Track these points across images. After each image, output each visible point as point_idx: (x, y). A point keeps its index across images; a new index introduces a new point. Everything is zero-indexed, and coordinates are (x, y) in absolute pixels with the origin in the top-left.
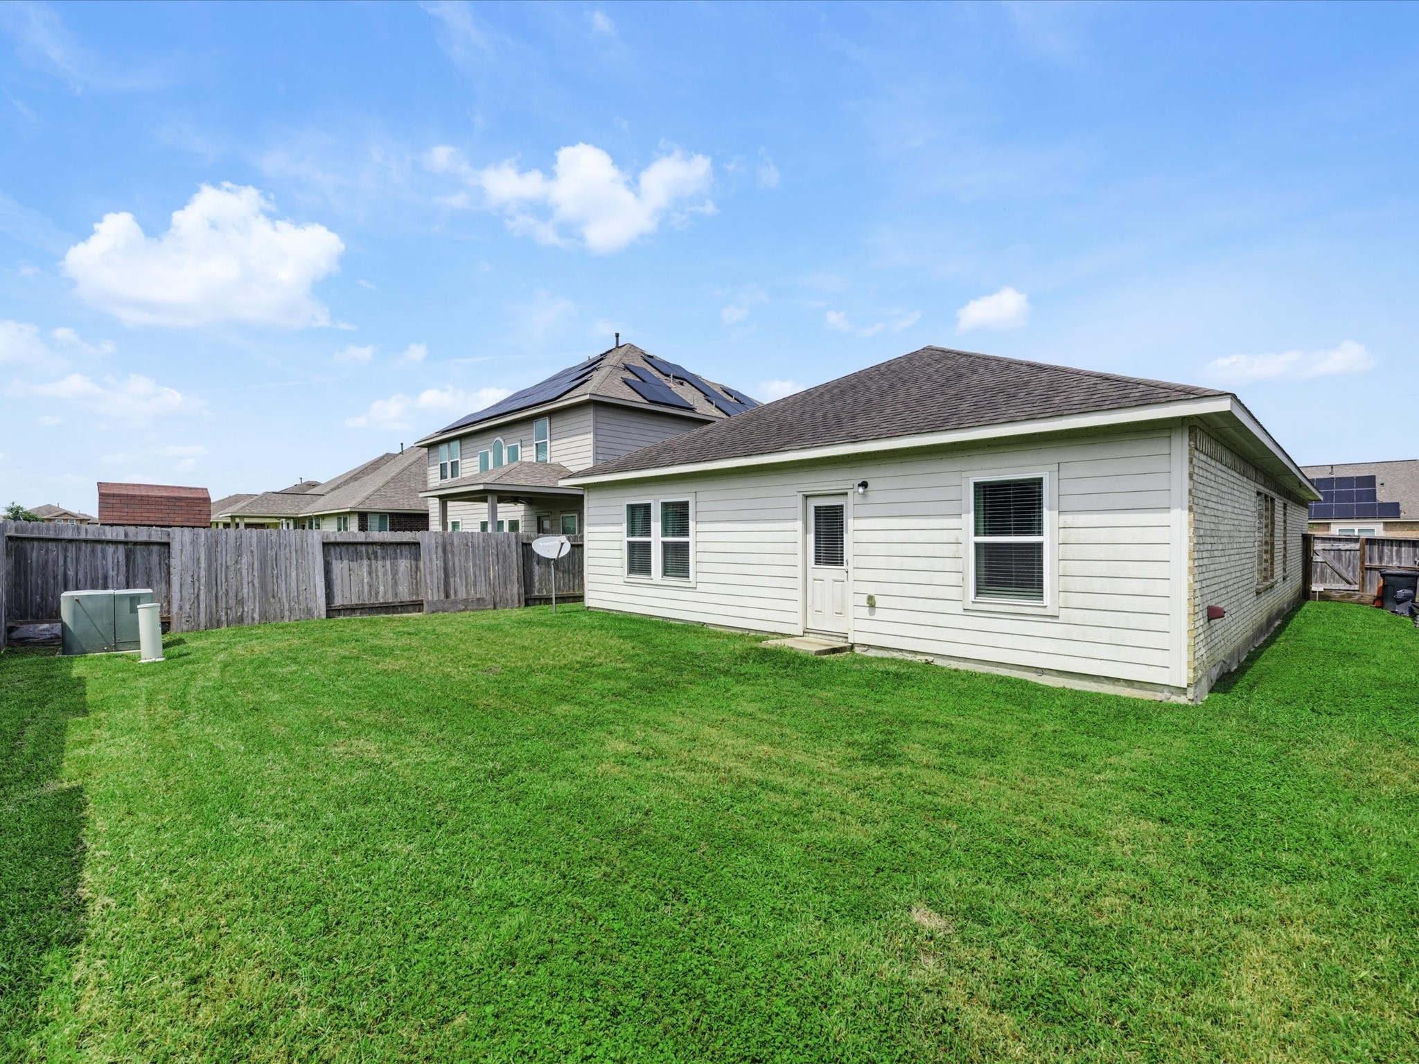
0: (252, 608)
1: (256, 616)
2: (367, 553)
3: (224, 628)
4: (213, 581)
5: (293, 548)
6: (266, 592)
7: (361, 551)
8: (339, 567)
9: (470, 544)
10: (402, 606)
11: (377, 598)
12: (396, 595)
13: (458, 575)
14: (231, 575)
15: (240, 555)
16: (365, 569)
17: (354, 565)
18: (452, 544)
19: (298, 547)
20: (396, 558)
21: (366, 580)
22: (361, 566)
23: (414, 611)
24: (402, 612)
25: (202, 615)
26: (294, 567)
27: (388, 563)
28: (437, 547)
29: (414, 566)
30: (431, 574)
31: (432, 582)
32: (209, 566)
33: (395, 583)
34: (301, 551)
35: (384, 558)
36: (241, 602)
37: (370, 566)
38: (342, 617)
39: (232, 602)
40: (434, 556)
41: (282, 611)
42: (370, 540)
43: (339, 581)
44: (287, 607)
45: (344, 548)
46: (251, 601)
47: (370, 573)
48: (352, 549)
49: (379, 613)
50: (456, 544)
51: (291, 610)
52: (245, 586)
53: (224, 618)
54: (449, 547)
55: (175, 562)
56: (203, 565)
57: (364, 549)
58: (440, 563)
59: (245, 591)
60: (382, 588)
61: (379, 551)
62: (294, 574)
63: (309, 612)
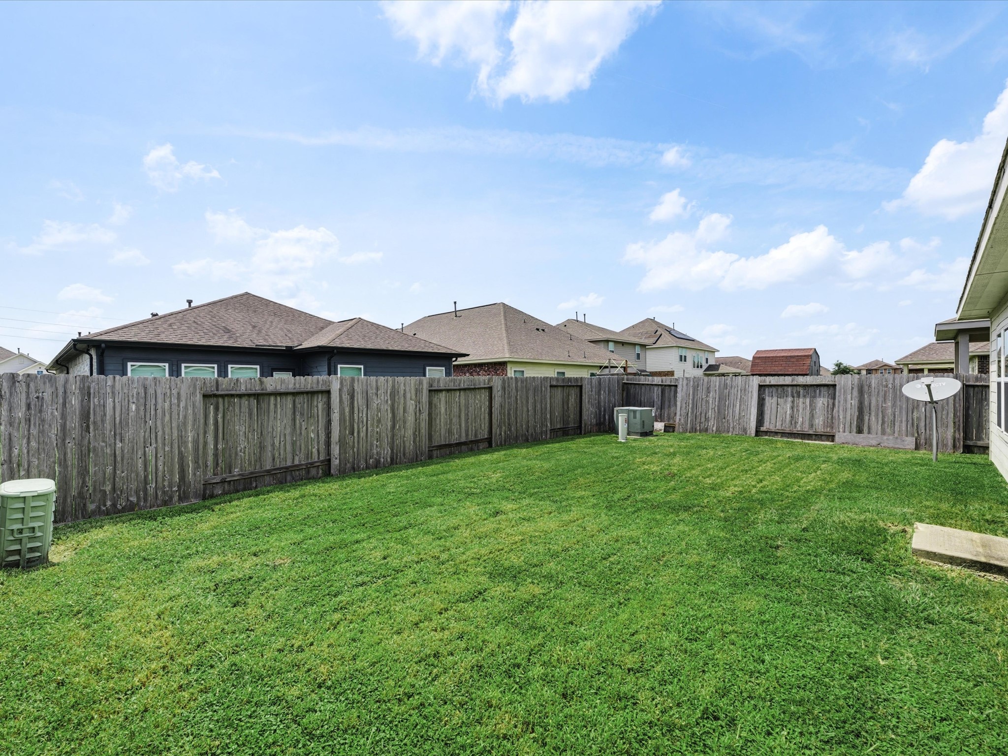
0: (712, 424)
1: (714, 429)
2: (792, 392)
3: (698, 433)
4: (695, 405)
5: (739, 388)
6: (721, 415)
7: (787, 391)
8: (770, 402)
9: (890, 386)
10: (816, 435)
11: (795, 427)
12: (811, 426)
13: (873, 414)
14: (704, 404)
15: (709, 392)
16: (789, 405)
17: (781, 401)
18: (870, 386)
19: (743, 389)
20: (815, 397)
21: (788, 412)
22: (786, 402)
23: (828, 441)
24: (815, 440)
25: (689, 425)
26: (738, 400)
27: (808, 400)
28: (852, 388)
29: (831, 403)
30: (845, 410)
31: (845, 418)
32: (694, 398)
33: (812, 417)
34: (744, 390)
35: (804, 396)
36: (707, 420)
37: (793, 402)
38: (767, 437)
39: (703, 419)
40: (849, 397)
41: (729, 428)
42: (795, 383)
43: (769, 412)
44: (732, 426)
45: (774, 389)
46: (713, 419)
47: (792, 408)
48: (780, 389)
49: (795, 438)
50: (873, 386)
51: (733, 428)
52: (710, 411)
53: (698, 428)
54: (866, 388)
55: (679, 395)
56: (691, 397)
57: (790, 389)
58: (855, 402)
59: (710, 413)
60: (801, 419)
61: (802, 392)
62: (738, 405)
63: (745, 430)
